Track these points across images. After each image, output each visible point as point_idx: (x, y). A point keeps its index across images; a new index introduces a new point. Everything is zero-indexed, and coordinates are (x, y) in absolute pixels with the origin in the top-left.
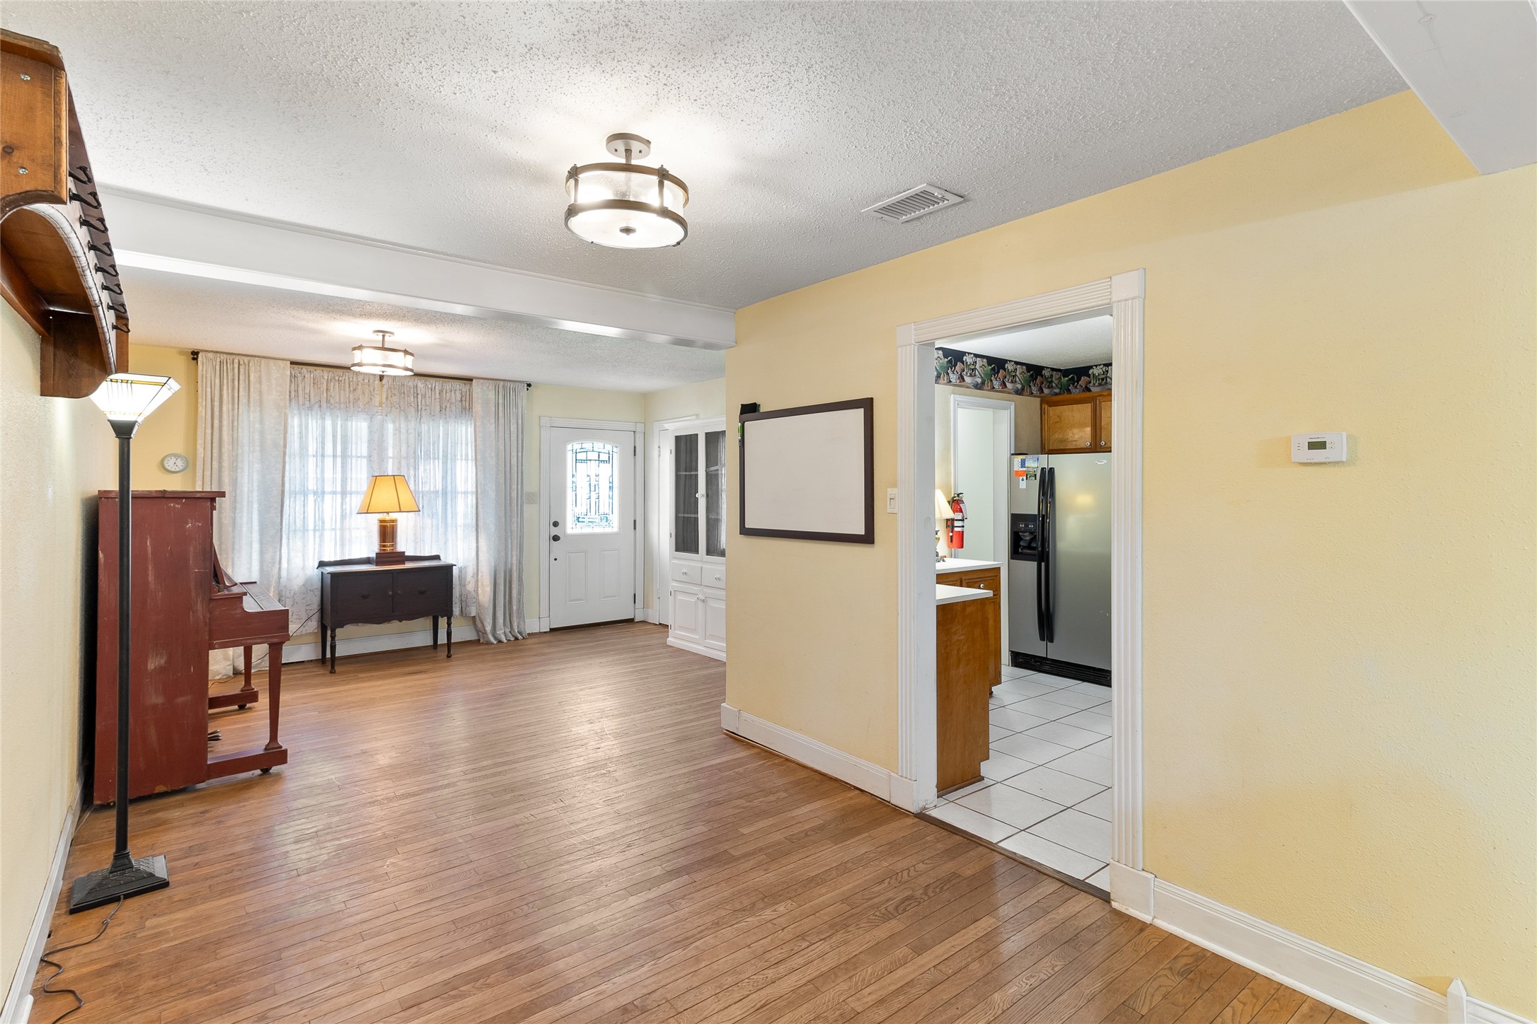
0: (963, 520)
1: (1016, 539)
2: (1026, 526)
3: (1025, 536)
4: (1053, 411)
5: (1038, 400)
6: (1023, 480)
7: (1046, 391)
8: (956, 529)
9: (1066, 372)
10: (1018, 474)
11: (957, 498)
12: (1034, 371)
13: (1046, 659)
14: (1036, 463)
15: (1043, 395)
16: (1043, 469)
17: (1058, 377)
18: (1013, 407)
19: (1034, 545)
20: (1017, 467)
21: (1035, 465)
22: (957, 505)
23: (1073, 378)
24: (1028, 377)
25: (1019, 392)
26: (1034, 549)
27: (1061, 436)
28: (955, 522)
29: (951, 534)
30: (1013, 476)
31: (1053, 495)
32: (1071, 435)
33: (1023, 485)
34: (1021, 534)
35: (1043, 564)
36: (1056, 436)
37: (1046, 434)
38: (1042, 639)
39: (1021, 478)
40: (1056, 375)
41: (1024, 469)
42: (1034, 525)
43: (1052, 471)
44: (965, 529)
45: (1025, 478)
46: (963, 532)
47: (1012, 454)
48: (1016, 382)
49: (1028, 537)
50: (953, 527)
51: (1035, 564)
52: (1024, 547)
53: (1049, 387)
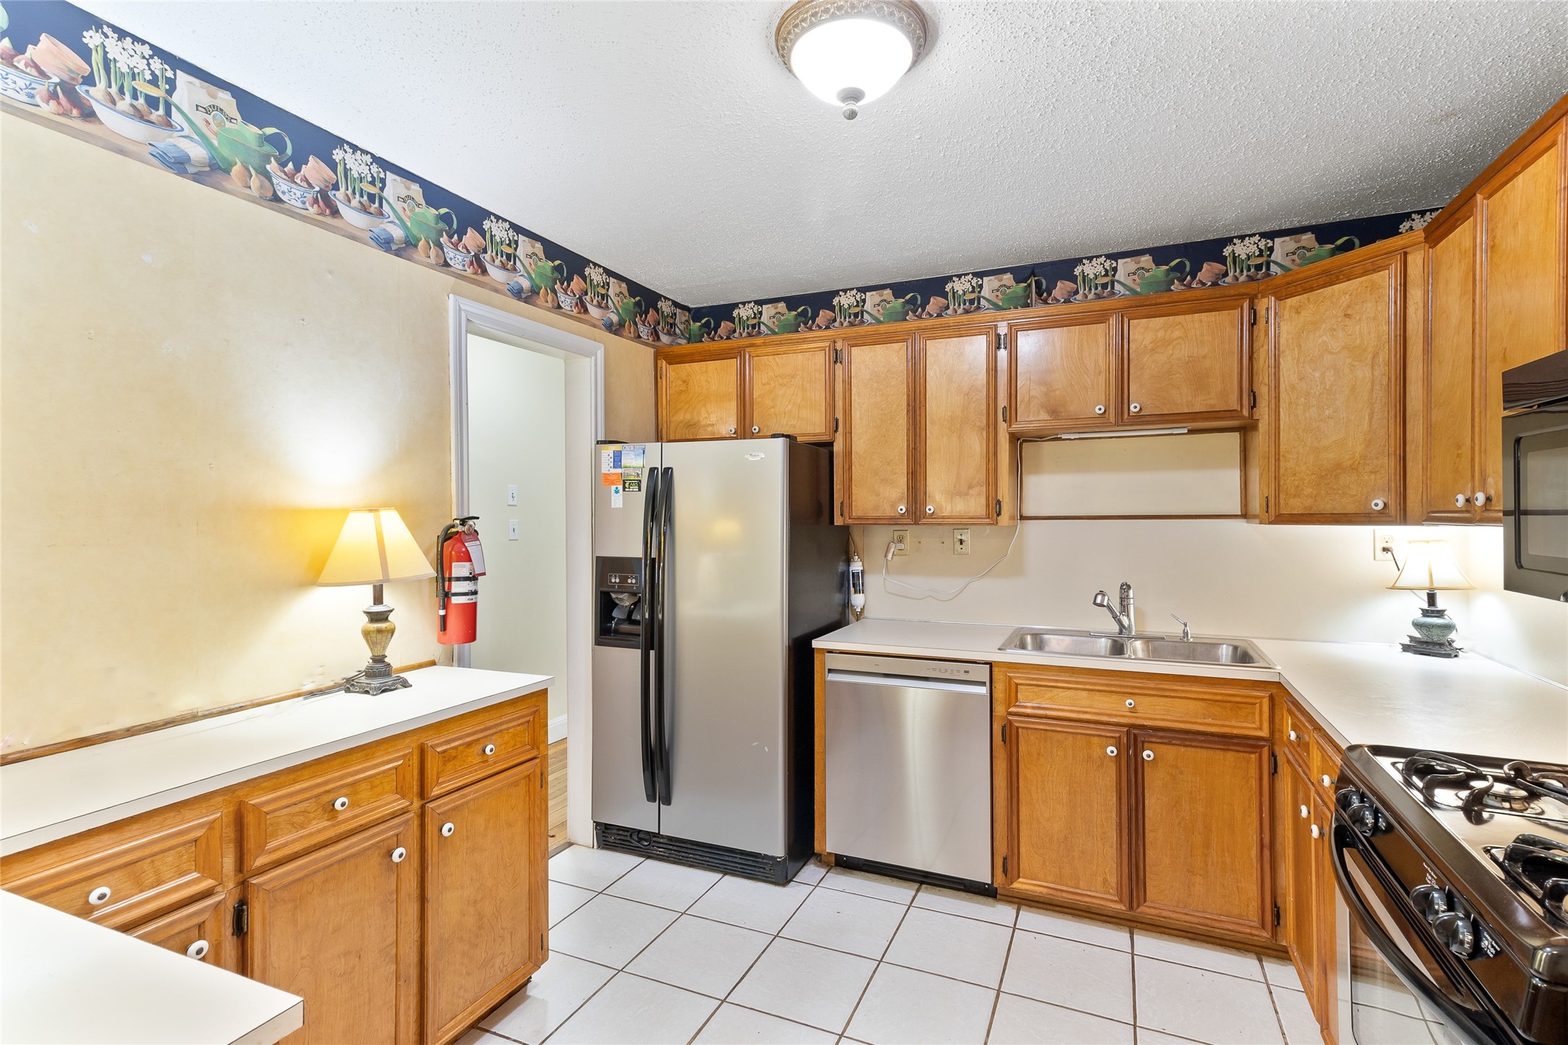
0: (473, 578)
1: (605, 605)
2: (624, 580)
3: (621, 600)
4: (673, 373)
5: (651, 351)
6: (617, 492)
7: (665, 339)
8: (455, 600)
9: (697, 314)
10: (608, 479)
11: (460, 529)
12: (645, 299)
13: (658, 835)
14: (639, 459)
15: (657, 344)
16: (652, 470)
17: (684, 319)
18: (600, 353)
19: (637, 616)
20: (607, 467)
21: (638, 462)
22: (459, 545)
23: (708, 323)
24: (631, 305)
25: (615, 329)
26: (637, 623)
27: (688, 416)
28: (454, 583)
29: (442, 612)
30: (600, 483)
31: (670, 520)
32: (704, 414)
33: (617, 500)
34: (613, 596)
35: (652, 653)
36: (681, 417)
37: (663, 412)
38: (651, 797)
39: (613, 488)
40: (681, 317)
41: (619, 471)
42: (636, 578)
43: (668, 472)
44: (480, 599)
45: (620, 487)
46: (475, 604)
47: (598, 442)
48: (607, 307)
49: (626, 601)
50: (447, 595)
51: (637, 653)
52: (620, 621)
53: (669, 333)
